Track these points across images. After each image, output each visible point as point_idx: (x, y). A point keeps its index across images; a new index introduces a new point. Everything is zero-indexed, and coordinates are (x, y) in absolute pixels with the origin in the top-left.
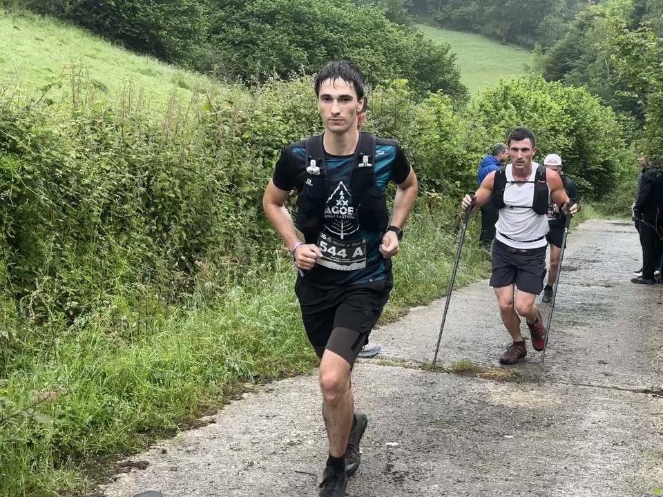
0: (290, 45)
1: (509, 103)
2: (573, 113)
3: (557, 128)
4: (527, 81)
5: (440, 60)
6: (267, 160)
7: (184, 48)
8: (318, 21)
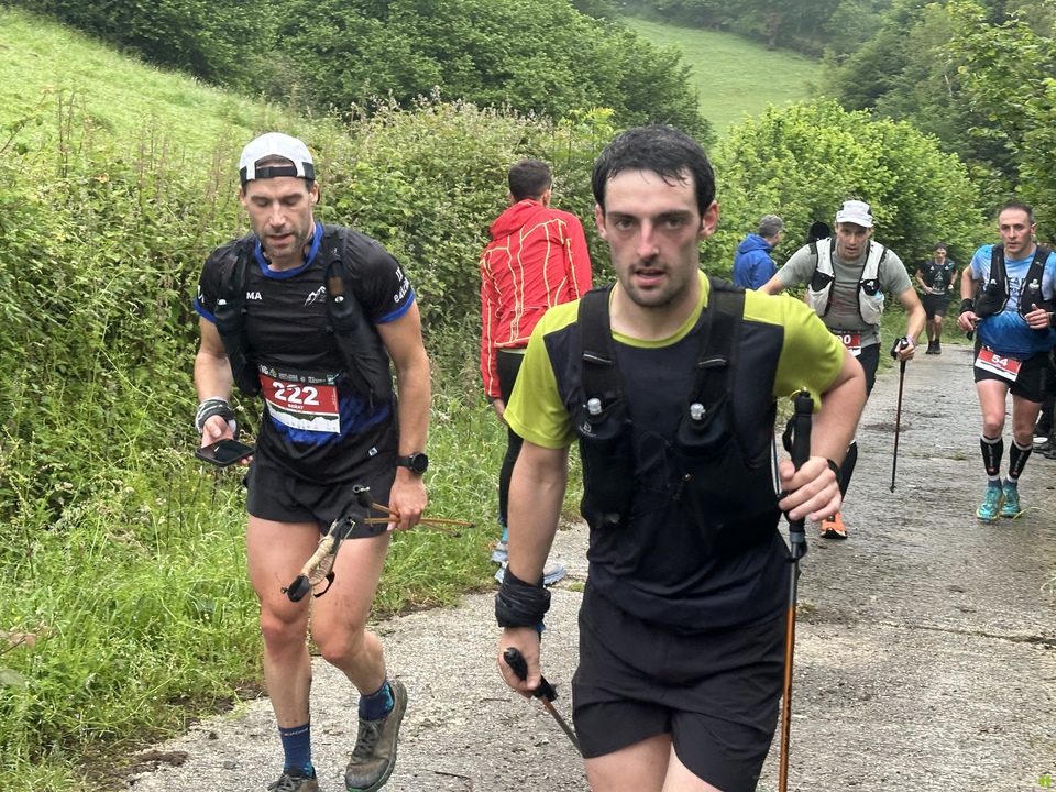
1: (784, 147)
2: (892, 165)
3: (866, 189)
4: (813, 112)
5: (664, 77)
8: (460, 12)
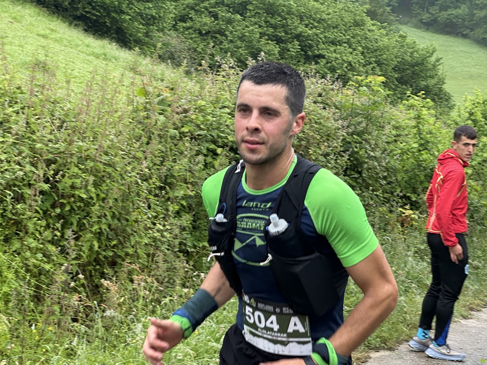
0: (261, 37)
5: (423, 64)
7: (147, 35)
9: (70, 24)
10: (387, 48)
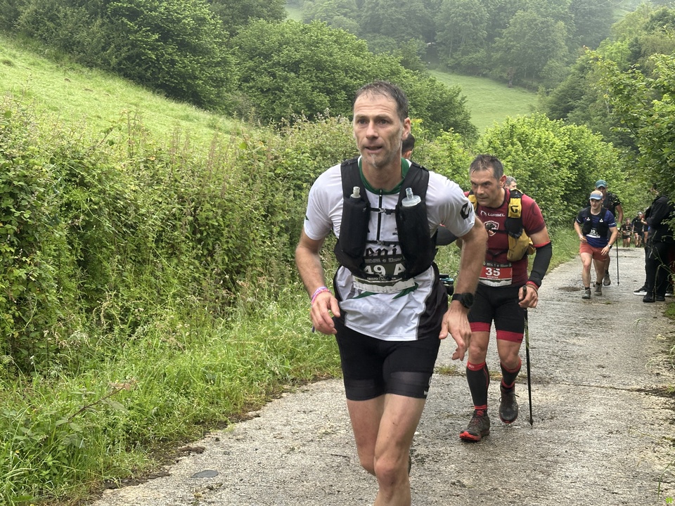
0: (313, 91)
2: (574, 149)
3: (560, 162)
4: (532, 120)
5: (451, 103)
6: (297, 192)
7: (218, 95)
8: (339, 68)
9: (154, 92)
10: (420, 92)
